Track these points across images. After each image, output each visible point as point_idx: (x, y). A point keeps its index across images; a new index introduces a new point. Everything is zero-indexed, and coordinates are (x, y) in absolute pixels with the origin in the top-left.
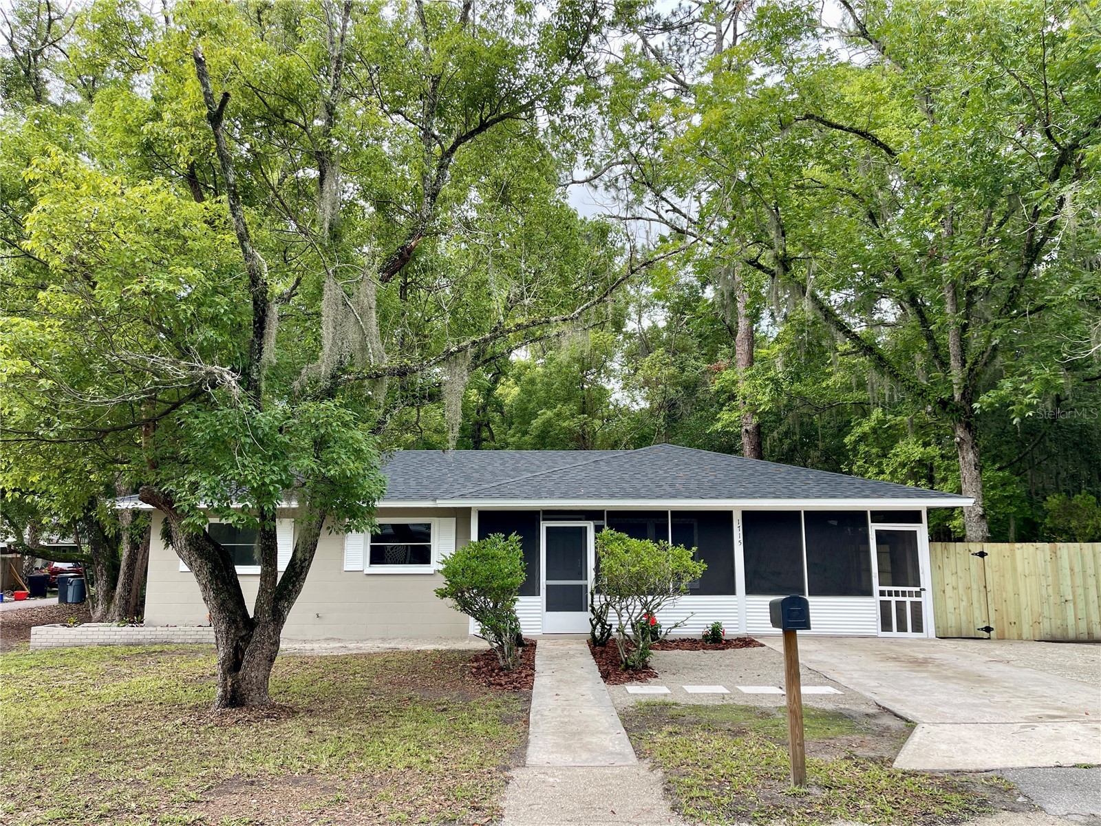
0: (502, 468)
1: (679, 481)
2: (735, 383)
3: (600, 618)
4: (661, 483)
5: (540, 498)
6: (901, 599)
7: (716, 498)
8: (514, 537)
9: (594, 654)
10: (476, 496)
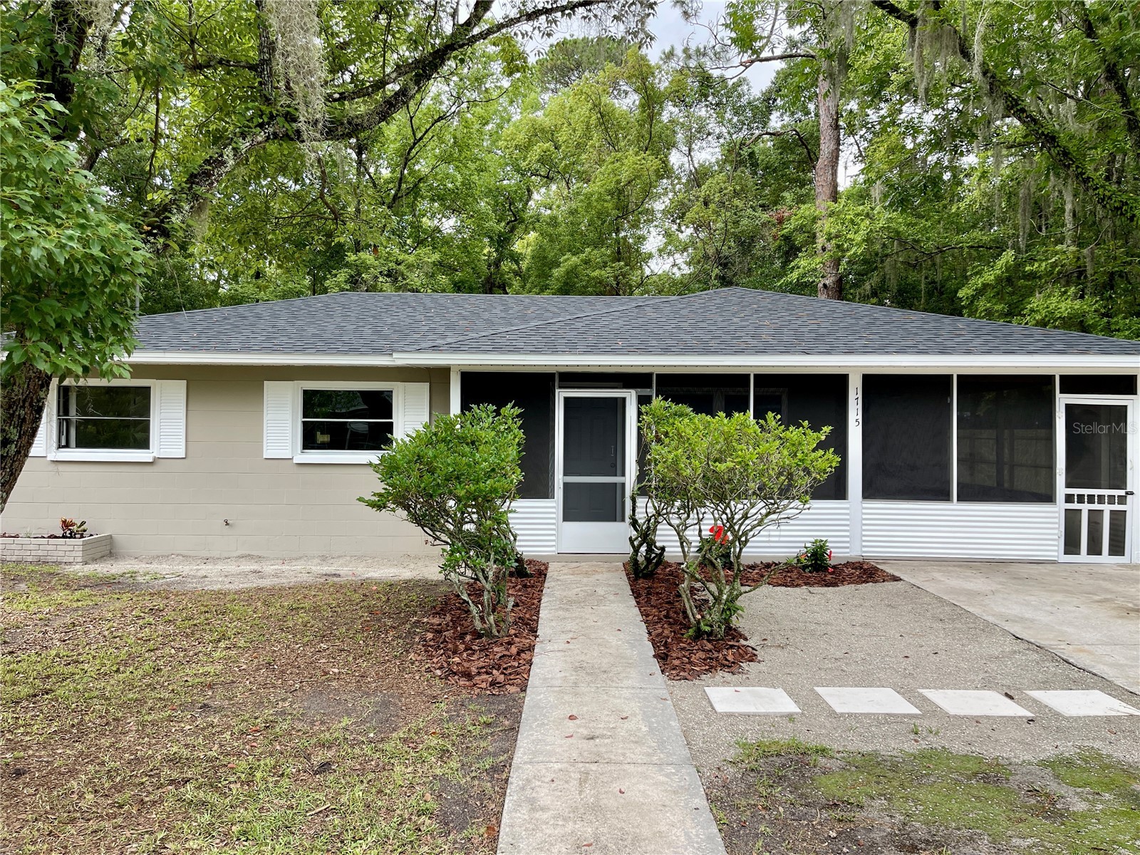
0: (503, 315)
1: (765, 331)
2: (815, 220)
3: (646, 536)
4: (738, 334)
5: (555, 352)
6: (1096, 506)
7: (828, 353)
8: (510, 410)
9: (636, 594)
10: (455, 348)
